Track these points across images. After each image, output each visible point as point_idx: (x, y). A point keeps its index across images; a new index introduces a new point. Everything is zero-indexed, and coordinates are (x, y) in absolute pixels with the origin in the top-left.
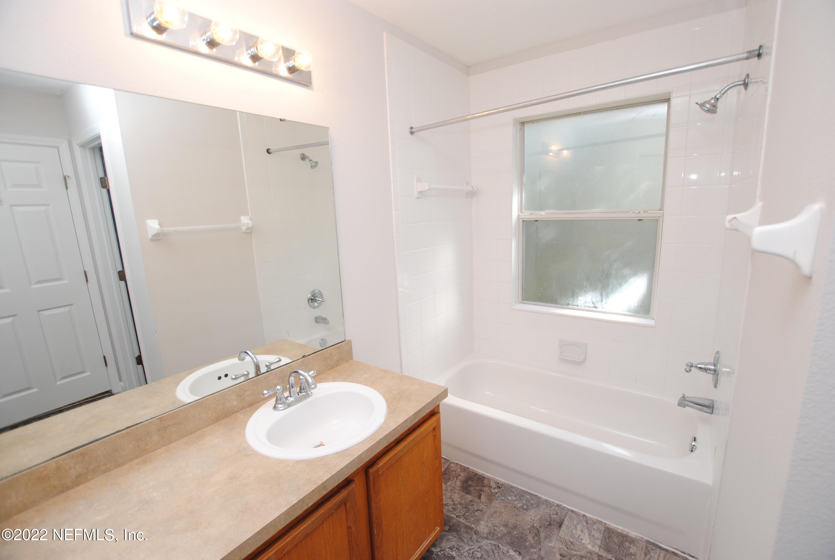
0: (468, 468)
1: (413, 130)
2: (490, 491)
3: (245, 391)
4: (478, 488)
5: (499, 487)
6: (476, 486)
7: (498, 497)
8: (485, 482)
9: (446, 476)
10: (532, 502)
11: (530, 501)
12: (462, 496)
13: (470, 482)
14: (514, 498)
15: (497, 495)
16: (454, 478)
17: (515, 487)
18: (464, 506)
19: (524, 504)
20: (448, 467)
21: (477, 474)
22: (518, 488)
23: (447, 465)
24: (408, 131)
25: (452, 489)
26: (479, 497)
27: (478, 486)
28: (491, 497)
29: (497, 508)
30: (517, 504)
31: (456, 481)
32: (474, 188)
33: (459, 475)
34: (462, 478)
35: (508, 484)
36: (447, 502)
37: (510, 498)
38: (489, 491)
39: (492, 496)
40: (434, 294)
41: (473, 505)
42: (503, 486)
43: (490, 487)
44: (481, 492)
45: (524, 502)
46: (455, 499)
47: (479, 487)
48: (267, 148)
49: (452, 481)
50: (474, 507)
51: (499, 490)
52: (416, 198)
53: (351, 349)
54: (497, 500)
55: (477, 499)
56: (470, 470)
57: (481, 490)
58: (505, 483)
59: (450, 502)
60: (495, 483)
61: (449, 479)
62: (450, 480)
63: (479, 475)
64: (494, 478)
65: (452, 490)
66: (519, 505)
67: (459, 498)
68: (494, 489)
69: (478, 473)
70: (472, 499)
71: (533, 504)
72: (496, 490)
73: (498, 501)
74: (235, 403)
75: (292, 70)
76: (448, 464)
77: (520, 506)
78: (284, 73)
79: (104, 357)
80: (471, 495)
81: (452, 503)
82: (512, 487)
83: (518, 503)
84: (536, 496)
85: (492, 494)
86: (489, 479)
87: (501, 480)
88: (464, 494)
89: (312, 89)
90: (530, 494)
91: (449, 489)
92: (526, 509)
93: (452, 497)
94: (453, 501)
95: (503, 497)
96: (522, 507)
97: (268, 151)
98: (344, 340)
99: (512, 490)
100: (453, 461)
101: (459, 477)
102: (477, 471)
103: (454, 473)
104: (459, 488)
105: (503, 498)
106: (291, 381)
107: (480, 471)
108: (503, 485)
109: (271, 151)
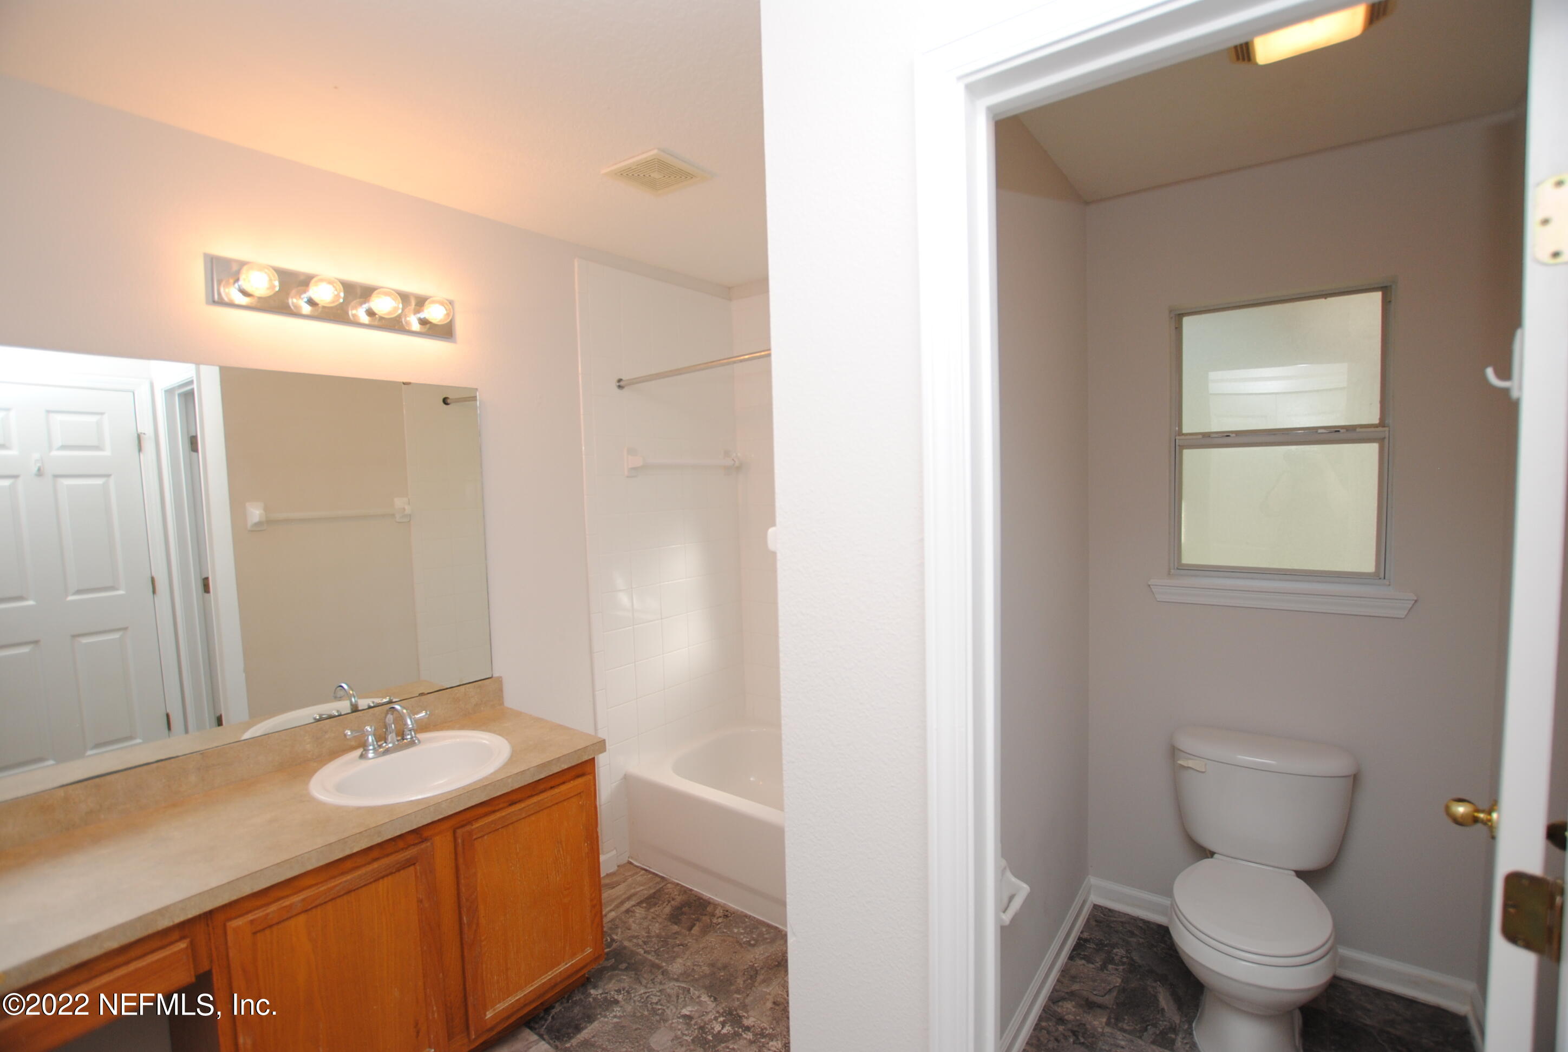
0: (691, 890)
1: (622, 383)
2: (711, 920)
3: (326, 732)
4: (694, 917)
5: (726, 916)
6: (692, 914)
7: (720, 928)
8: (708, 909)
9: (653, 900)
10: (766, 936)
11: (764, 934)
12: (664, 927)
13: (687, 908)
14: (742, 931)
15: (718, 927)
16: (664, 902)
17: (750, 916)
18: (662, 939)
19: (753, 939)
20: (662, 887)
21: (702, 899)
22: (755, 918)
23: (661, 886)
24: (614, 385)
25: (655, 916)
26: (690, 929)
27: (694, 915)
28: (705, 931)
29: (711, 942)
30: (742, 939)
31: (665, 908)
32: (735, 462)
33: (673, 899)
34: (676, 903)
35: (742, 912)
36: (639, 934)
37: (736, 930)
38: (709, 921)
39: (710, 927)
40: (662, 619)
41: (676, 938)
42: (733, 915)
43: (713, 915)
44: (695, 922)
45: (754, 936)
46: (653, 931)
47: (696, 915)
48: (444, 396)
49: (659, 907)
50: (676, 940)
51: (725, 920)
52: (628, 477)
53: (501, 690)
54: (716, 932)
55: (685, 931)
56: (693, 892)
57: (698, 920)
58: (738, 911)
59: (644, 933)
60: (724, 910)
61: (655, 904)
62: (657, 905)
63: (704, 900)
64: (725, 904)
65: (653, 918)
66: (744, 940)
67: (660, 929)
68: (718, 918)
69: (704, 897)
70: (678, 930)
71: (767, 939)
72: (720, 920)
73: (716, 934)
74: (308, 747)
75: (423, 322)
76: (663, 884)
77: (747, 941)
78: (416, 327)
79: (168, 716)
80: (679, 926)
81: (646, 935)
82: (746, 916)
83: (744, 937)
84: (776, 928)
85: (711, 924)
86: (716, 905)
87: (733, 906)
88: (669, 923)
89: (455, 342)
90: (769, 926)
91: (650, 917)
92: (753, 946)
93: (650, 927)
94: (649, 933)
95: (726, 929)
96: (749, 942)
97: (445, 401)
98: (491, 676)
99: (745, 920)
100: (674, 880)
101: (673, 902)
102: (703, 895)
103: (667, 896)
104: (664, 917)
105: (725, 931)
106: (389, 720)
107: (707, 894)
108: (734, 913)
109: (449, 401)
